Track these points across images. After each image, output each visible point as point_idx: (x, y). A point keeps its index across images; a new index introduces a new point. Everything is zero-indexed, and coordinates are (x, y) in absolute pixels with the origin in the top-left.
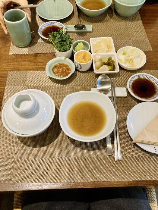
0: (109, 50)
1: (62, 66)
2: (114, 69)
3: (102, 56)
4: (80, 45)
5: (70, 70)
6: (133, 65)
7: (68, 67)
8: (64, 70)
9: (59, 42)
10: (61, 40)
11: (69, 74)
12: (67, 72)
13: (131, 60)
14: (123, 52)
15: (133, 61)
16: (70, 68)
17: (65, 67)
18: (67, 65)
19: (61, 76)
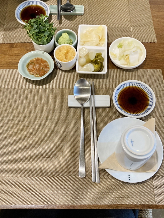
0: (101, 42)
1: (39, 61)
2: (101, 69)
3: (89, 50)
4: (64, 37)
5: (49, 68)
6: (129, 63)
7: (46, 64)
8: (41, 68)
9: (36, 33)
10: (38, 31)
11: (47, 73)
12: (44, 70)
13: (127, 57)
14: (119, 44)
15: (128, 58)
16: (48, 65)
17: (43, 63)
18: (45, 61)
19: (37, 76)
